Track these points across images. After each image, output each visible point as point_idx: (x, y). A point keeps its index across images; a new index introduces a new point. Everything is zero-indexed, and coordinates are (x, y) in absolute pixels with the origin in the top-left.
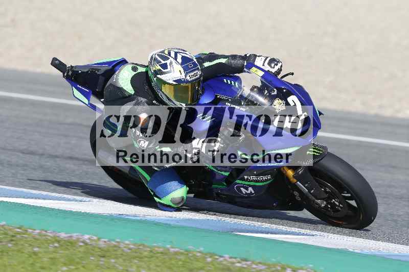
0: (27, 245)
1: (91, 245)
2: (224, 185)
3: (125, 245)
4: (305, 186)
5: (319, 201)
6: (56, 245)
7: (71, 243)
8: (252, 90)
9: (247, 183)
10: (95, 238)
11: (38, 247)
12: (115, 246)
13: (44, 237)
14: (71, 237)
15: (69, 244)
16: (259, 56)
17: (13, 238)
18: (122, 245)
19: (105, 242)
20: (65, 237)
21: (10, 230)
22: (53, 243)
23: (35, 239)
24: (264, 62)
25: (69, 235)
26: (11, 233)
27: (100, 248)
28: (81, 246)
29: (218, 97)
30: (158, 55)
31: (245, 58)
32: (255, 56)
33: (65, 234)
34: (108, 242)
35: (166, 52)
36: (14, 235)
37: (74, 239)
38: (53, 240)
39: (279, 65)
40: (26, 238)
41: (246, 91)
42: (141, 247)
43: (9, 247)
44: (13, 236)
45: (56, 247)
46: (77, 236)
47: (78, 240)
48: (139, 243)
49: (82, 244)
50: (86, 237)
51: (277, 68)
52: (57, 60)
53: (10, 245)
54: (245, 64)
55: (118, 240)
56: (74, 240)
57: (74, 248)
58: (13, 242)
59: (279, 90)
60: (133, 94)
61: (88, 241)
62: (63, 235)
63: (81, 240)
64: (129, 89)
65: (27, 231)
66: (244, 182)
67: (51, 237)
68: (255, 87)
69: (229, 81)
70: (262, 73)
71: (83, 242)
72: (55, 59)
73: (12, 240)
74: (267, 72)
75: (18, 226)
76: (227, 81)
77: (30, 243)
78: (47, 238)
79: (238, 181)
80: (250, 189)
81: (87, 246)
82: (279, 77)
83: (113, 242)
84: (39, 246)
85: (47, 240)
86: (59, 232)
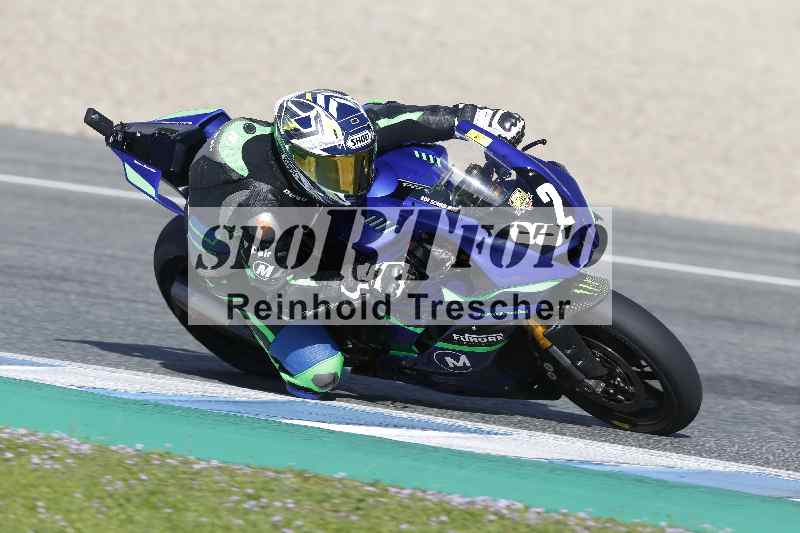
0: (386, 518)
1: (509, 519)
2: (413, 351)
3: (577, 521)
4: (565, 354)
5: (591, 382)
6: (444, 518)
7: (472, 514)
8: (469, 171)
9: (457, 347)
10: (520, 506)
11: (408, 522)
12: (558, 522)
13: (420, 504)
14: (472, 503)
15: (468, 517)
16: (481, 108)
17: (361, 505)
18: (572, 521)
19: (539, 513)
20: (461, 504)
21: (355, 488)
22: (437, 514)
23: (401, 506)
24: (492, 120)
25: (468, 500)
26: (357, 495)
27: (528, 526)
28: (491, 521)
29: (405, 185)
30: (293, 102)
31: (455, 111)
32: (474, 108)
33: (462, 497)
34: (545, 515)
35: (309, 97)
36: (361, 497)
37: (479, 507)
38: (438, 509)
39: (520, 125)
40: (385, 504)
41: (458, 175)
42: (608, 525)
43: (353, 523)
44: (361, 501)
45: (442, 523)
46: (484, 501)
47: (486, 508)
48: (605, 516)
49: (492, 517)
50: (503, 503)
51: (515, 131)
52: (95, 112)
53: (354, 518)
54: (456, 123)
55: (564, 511)
56: (479, 510)
57: (479, 525)
58: (360, 512)
59: (521, 172)
60: (246, 175)
61: (505, 511)
62: (457, 500)
63: (492, 509)
64: (239, 166)
65: (387, 490)
66: (450, 346)
67: (433, 503)
68: (475, 167)
69: (424, 155)
70: (488, 141)
71: (496, 513)
72: (91, 111)
73: (358, 509)
74: (497, 139)
75: (372, 482)
76: (420, 155)
77: (392, 513)
78: (425, 506)
79: (440, 344)
80: (464, 359)
81: (506, 522)
82: (520, 147)
83: (553, 514)
84: (411, 520)
85: (425, 510)
86: (449, 494)
